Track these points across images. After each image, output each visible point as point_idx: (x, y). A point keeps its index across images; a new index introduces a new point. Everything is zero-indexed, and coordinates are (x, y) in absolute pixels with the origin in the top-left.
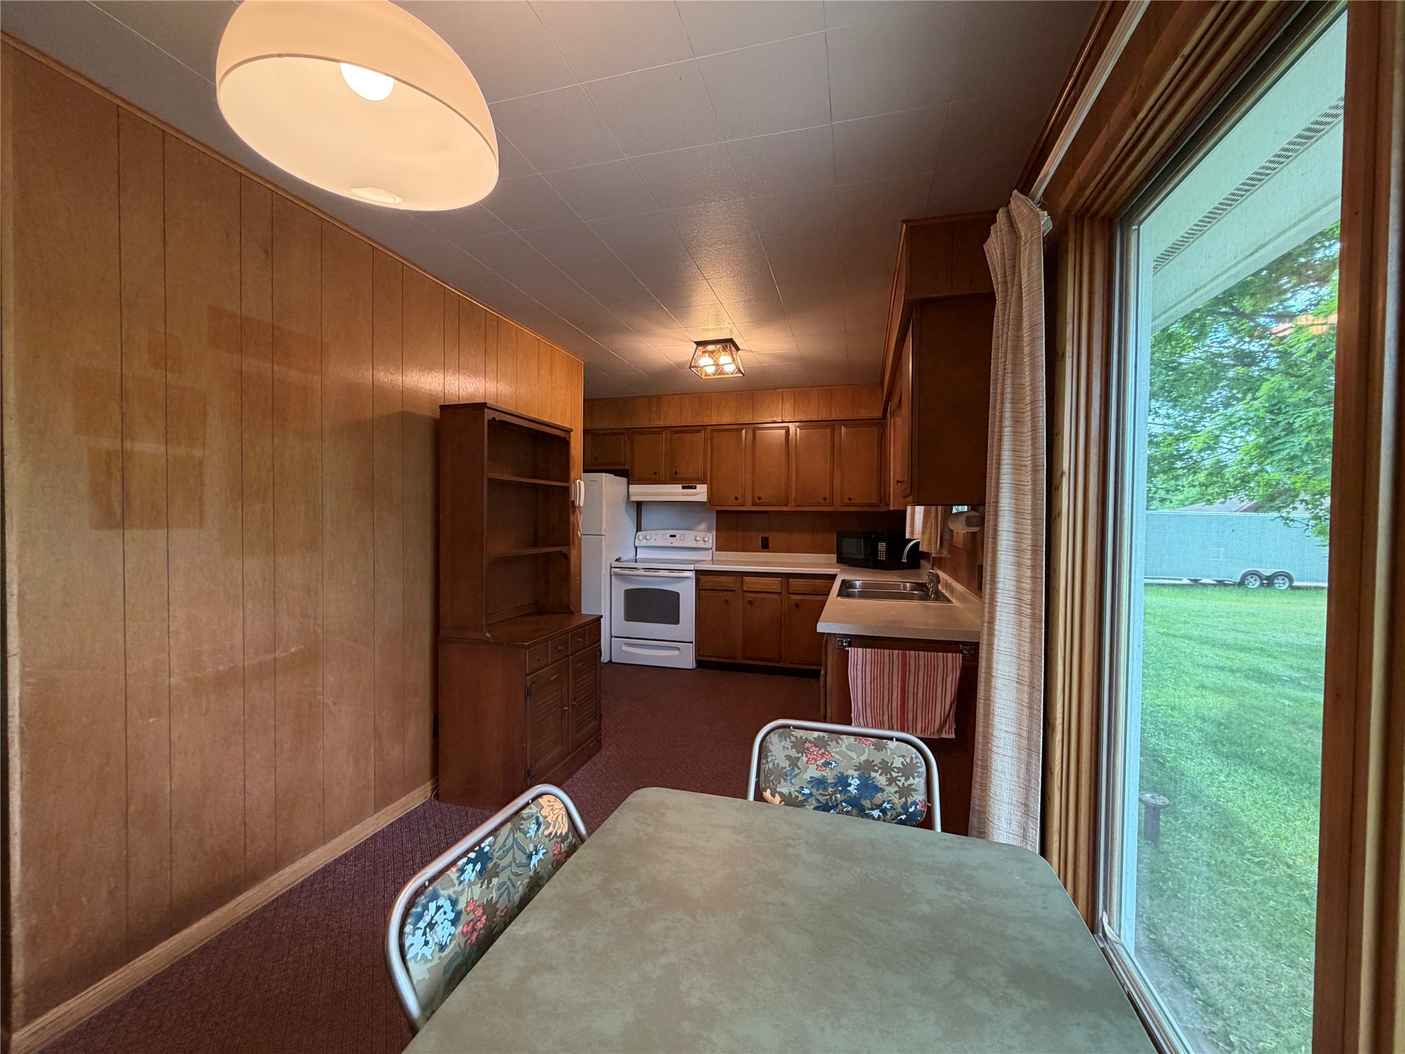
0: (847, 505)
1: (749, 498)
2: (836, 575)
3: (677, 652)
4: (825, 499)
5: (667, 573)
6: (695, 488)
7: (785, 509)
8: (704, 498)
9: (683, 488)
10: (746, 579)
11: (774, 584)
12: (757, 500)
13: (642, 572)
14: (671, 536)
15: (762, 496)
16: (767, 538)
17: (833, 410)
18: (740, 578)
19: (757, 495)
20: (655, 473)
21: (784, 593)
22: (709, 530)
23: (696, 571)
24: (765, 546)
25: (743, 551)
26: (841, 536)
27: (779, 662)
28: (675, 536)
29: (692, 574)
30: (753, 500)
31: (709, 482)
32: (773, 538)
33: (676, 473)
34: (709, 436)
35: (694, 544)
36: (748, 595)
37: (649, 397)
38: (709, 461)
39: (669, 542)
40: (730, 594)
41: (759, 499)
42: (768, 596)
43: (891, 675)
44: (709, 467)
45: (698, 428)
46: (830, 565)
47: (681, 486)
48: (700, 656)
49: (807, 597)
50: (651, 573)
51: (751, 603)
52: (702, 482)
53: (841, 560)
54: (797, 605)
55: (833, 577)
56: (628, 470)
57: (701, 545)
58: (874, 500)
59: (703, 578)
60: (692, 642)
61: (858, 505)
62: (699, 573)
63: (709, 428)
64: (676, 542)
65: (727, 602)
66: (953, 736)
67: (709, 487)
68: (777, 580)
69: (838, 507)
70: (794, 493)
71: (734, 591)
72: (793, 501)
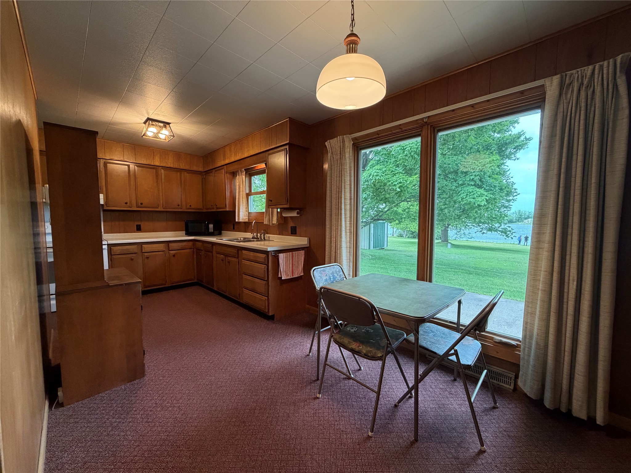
0: (189, 209)
1: (134, 203)
4: (178, 205)
7: (157, 209)
10: (144, 246)
11: (161, 247)
12: (140, 205)
15: (143, 202)
16: (140, 225)
17: (181, 164)
18: (140, 246)
19: (140, 202)
21: (167, 251)
23: (108, 245)
24: (139, 229)
25: (125, 232)
26: (187, 223)
27: (165, 285)
30: (137, 205)
32: (143, 225)
36: (146, 254)
40: (134, 255)
42: (157, 253)
43: (289, 260)
51: (147, 258)
54: (174, 256)
58: (201, 207)
59: (115, 249)
61: (193, 209)
62: (110, 246)
65: (132, 259)
66: (303, 274)
67: (105, 196)
68: (162, 245)
69: (184, 209)
70: (161, 202)
71: (137, 253)
72: (161, 206)
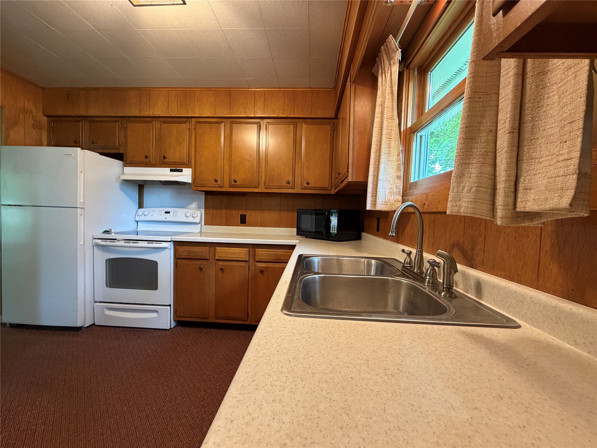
0: (305, 188)
1: (227, 181)
2: (295, 246)
3: (155, 315)
4: (288, 183)
5: (145, 244)
6: (181, 171)
7: (256, 190)
8: (189, 180)
9: (172, 170)
10: (218, 249)
11: (242, 253)
12: (233, 183)
13: (122, 243)
14: (166, 212)
15: (237, 179)
16: (245, 215)
17: (295, 109)
18: (213, 248)
19: (233, 178)
20: (146, 157)
21: (251, 261)
22: (199, 208)
23: (174, 242)
24: (243, 221)
25: (226, 225)
26: (300, 213)
27: (246, 321)
28: (169, 212)
29: (170, 245)
30: (230, 182)
31: (193, 167)
32: (250, 215)
33: (164, 157)
34: (193, 127)
35: (185, 220)
36: (221, 263)
37: (139, 89)
38: (193, 149)
39: (163, 217)
40: (204, 262)
41: (235, 182)
42: (237, 264)
44: (193, 154)
45: (184, 120)
46: (290, 237)
47: (169, 169)
48: (177, 317)
49: (271, 265)
50: (131, 244)
51: (222, 270)
52: (188, 166)
53: (300, 232)
54: (262, 272)
55: (293, 247)
56: (123, 154)
57: (190, 220)
58: (326, 184)
59: (181, 249)
60: (170, 305)
61: (313, 188)
62: (177, 244)
63: (194, 120)
64: (169, 218)
65: (201, 269)
67: (194, 171)
68: (245, 250)
69: (298, 190)
70: (263, 178)
71: (208, 259)
72: (263, 184)
